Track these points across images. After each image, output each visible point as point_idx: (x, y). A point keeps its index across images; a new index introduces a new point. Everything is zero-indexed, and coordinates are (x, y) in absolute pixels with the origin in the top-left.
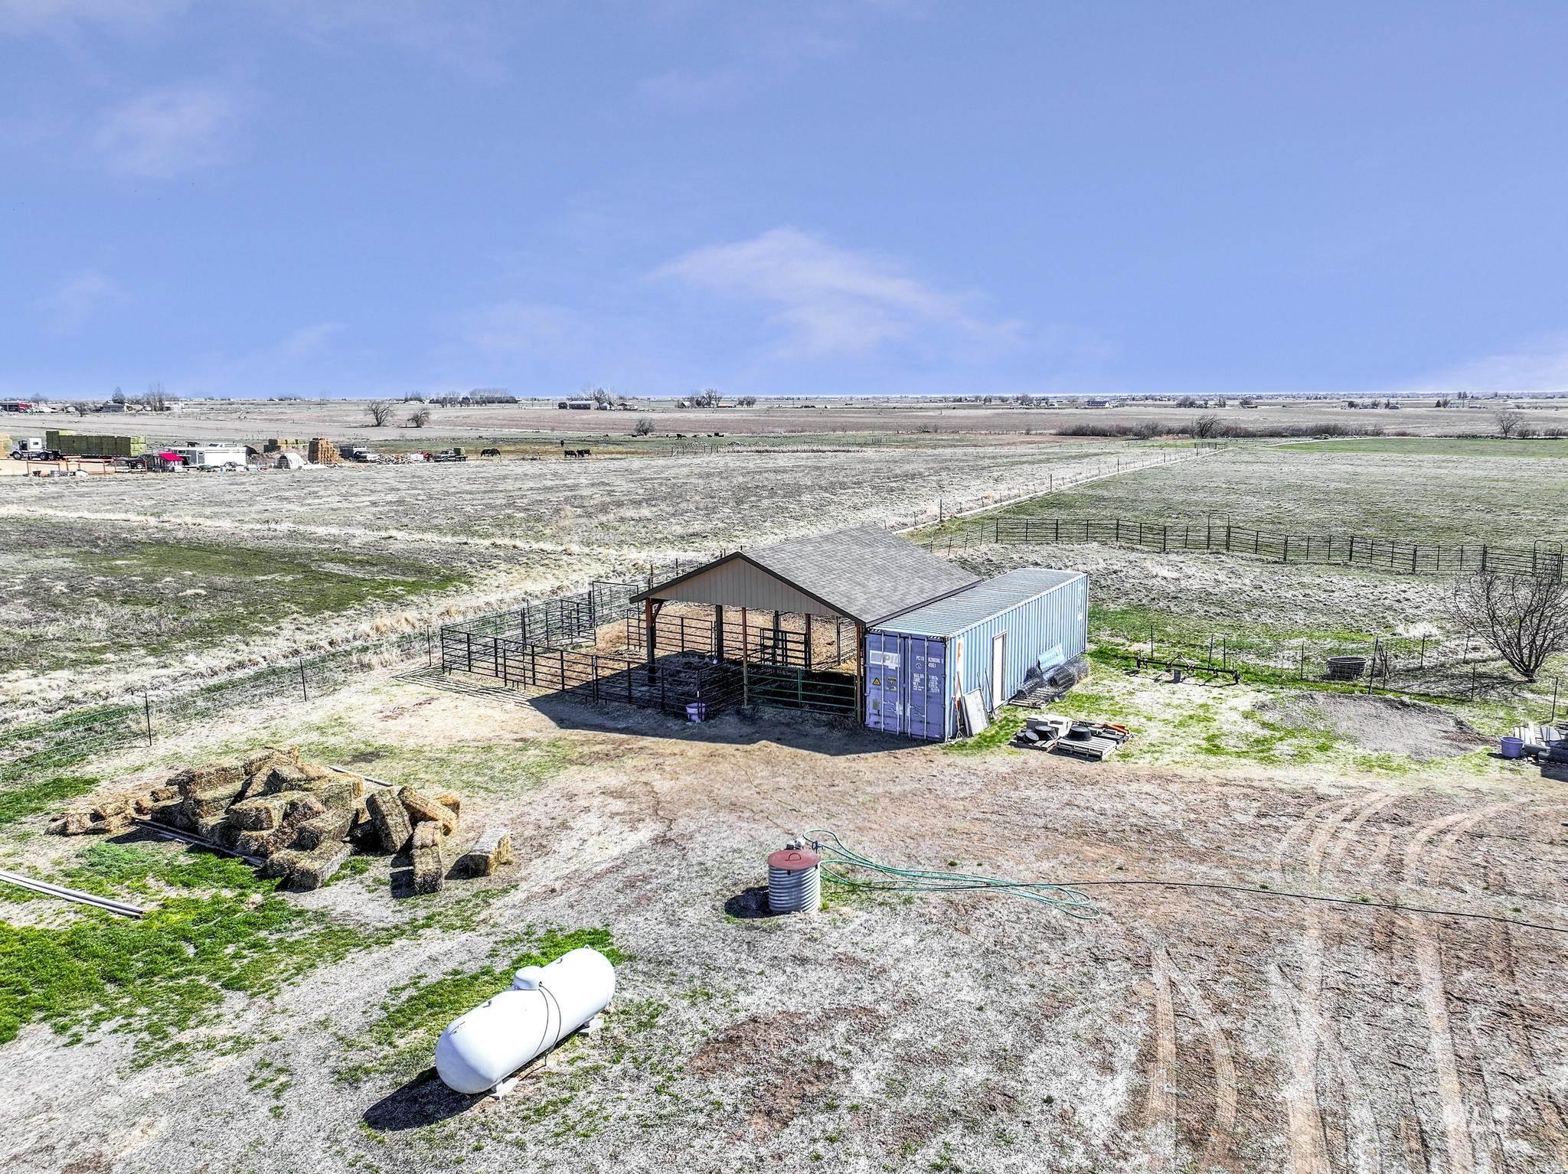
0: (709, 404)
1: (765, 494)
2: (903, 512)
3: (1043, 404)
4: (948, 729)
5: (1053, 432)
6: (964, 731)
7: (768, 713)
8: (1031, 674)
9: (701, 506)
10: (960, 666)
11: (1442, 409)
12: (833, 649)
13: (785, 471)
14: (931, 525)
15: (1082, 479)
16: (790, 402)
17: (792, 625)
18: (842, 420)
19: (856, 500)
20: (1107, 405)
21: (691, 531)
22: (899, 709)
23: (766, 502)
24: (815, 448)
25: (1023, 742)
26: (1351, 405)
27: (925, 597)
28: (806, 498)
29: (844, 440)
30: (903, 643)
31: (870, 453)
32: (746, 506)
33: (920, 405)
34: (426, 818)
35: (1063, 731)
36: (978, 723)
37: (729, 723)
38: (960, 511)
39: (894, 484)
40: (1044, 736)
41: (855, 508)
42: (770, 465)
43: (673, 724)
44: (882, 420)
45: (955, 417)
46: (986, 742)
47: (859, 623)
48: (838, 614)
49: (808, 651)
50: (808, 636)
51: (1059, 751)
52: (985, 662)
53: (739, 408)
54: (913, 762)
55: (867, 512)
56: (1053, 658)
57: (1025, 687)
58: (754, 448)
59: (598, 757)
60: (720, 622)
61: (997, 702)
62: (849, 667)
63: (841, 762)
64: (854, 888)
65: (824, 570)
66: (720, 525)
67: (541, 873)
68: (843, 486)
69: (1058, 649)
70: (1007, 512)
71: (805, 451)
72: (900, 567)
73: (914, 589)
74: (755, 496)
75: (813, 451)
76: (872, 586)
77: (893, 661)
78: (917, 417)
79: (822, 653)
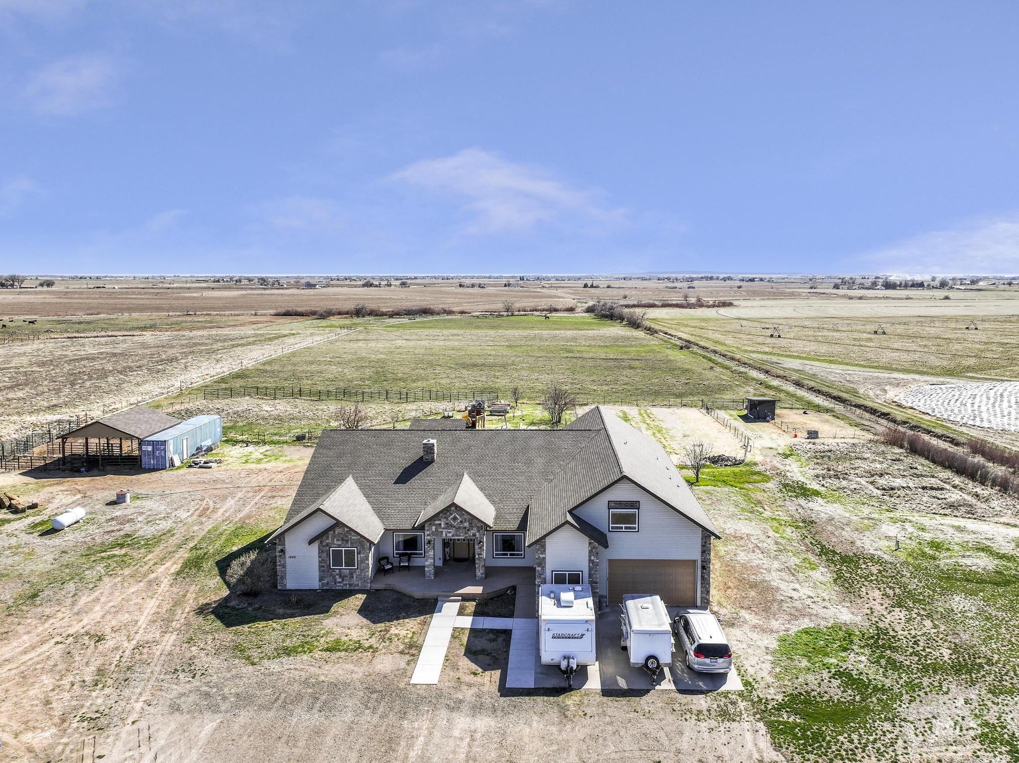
0: (12, 285)
1: (86, 377)
2: (163, 386)
3: (276, 285)
4: (168, 465)
5: (272, 312)
6: (173, 466)
7: (109, 468)
8: (197, 449)
9: (51, 388)
10: (171, 448)
11: (507, 288)
12: (130, 448)
13: (93, 359)
14: (176, 392)
15: (262, 359)
16: (84, 281)
17: (115, 442)
18: (128, 301)
19: (138, 379)
20: (317, 286)
21: (52, 404)
22: (152, 462)
23: (88, 384)
24: (110, 333)
25: (190, 466)
26: (461, 286)
27: (161, 429)
28: (111, 379)
29: (131, 324)
30: (153, 443)
31: (148, 337)
32: (77, 387)
33: (188, 285)
34: (13, 499)
35: (202, 462)
36: (177, 463)
37: (96, 472)
38: (192, 383)
39: (160, 367)
40: (196, 464)
41: (138, 384)
42: (83, 353)
43: (76, 474)
44: (158, 302)
45: (212, 298)
46: (179, 468)
47: (138, 439)
48: (131, 437)
49: (121, 449)
50: (121, 444)
51: (201, 467)
52: (180, 447)
53: (40, 289)
54: (155, 475)
55: (144, 386)
56: (207, 443)
57: (195, 453)
58: (66, 335)
59: (54, 484)
60: (87, 442)
61: (185, 457)
62: (136, 453)
63: (134, 477)
64: (138, 498)
65: (126, 424)
66: (67, 399)
67: (51, 507)
68: (131, 369)
69: (210, 440)
70: (215, 382)
71: (103, 337)
72: (153, 420)
73: (157, 427)
74: (80, 379)
75: (109, 336)
76: (143, 427)
77: (150, 448)
78: (184, 298)
79: (126, 449)
